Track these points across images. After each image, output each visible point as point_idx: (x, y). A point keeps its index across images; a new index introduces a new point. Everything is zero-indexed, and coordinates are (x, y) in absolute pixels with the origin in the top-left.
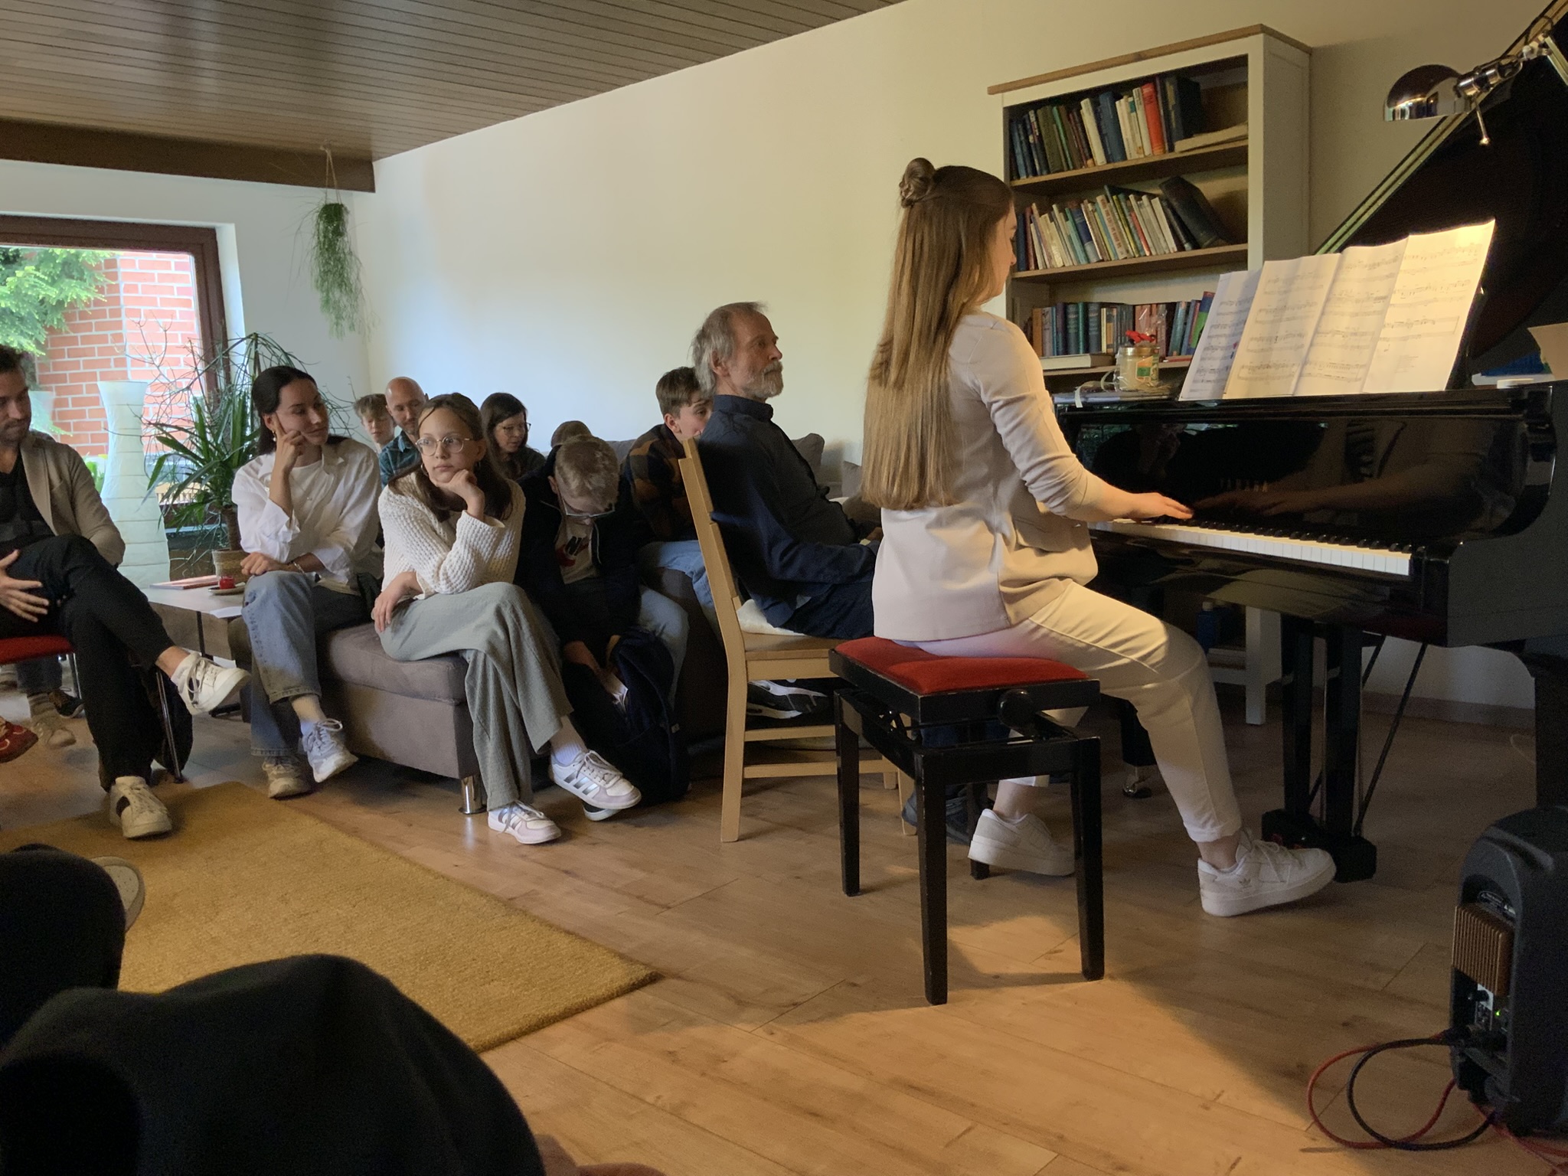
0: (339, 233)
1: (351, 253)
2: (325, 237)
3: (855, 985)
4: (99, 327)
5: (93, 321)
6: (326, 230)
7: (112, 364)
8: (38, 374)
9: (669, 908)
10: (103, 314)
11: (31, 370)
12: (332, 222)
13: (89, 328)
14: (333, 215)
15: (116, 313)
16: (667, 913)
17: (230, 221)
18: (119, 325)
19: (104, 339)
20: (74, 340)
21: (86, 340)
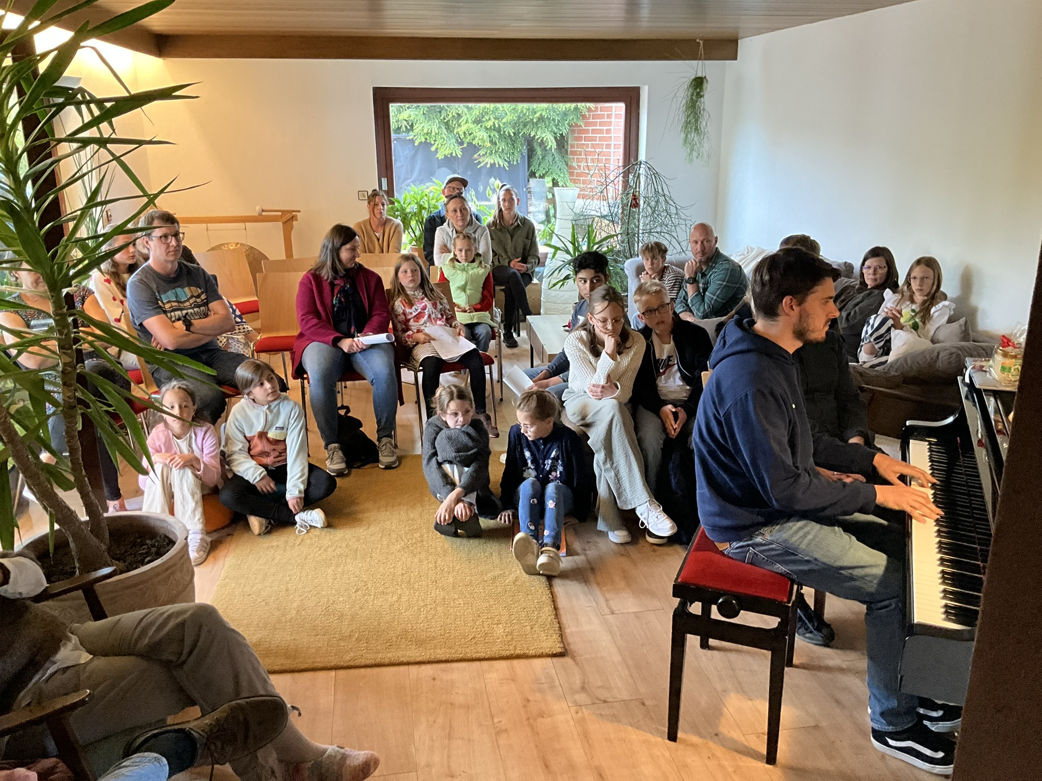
0: (699, 96)
1: (704, 110)
2: (692, 99)
3: (643, 704)
4: (601, 124)
5: (598, 121)
6: (692, 95)
7: (604, 147)
8: (569, 150)
9: (613, 613)
10: (602, 116)
11: (566, 147)
12: (695, 89)
13: (595, 124)
14: (698, 83)
15: (609, 116)
16: (610, 617)
17: (645, 85)
18: (610, 124)
19: (601, 131)
20: (587, 131)
21: (594, 131)
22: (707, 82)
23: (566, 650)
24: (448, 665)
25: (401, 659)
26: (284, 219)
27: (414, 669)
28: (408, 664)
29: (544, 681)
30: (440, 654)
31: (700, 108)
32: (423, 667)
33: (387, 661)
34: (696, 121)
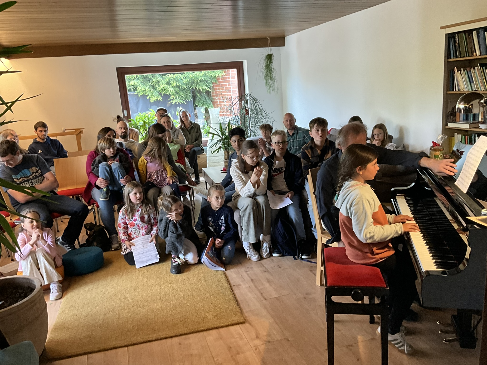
0: (271, 62)
2: (267, 64)
6: (267, 62)
9: (265, 299)
12: (269, 59)
14: (270, 57)
16: (264, 301)
17: (245, 60)
22: (273, 56)
23: (245, 320)
24: (187, 336)
25: (162, 337)
26: (77, 133)
27: (169, 340)
28: (165, 338)
29: (237, 336)
30: (181, 331)
31: (271, 68)
32: (174, 339)
33: (154, 338)
34: (271, 74)
